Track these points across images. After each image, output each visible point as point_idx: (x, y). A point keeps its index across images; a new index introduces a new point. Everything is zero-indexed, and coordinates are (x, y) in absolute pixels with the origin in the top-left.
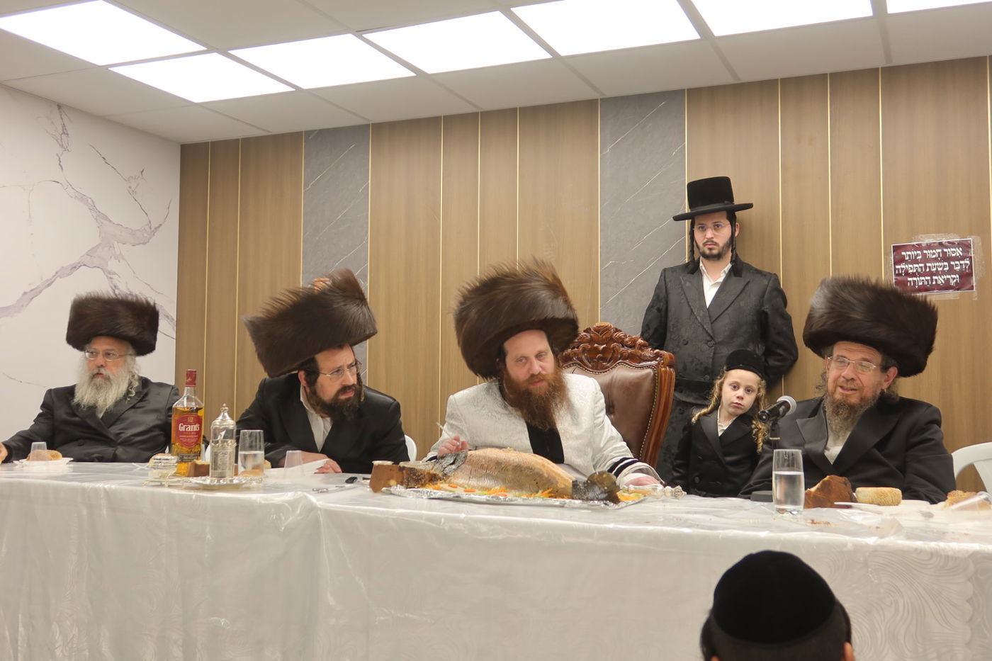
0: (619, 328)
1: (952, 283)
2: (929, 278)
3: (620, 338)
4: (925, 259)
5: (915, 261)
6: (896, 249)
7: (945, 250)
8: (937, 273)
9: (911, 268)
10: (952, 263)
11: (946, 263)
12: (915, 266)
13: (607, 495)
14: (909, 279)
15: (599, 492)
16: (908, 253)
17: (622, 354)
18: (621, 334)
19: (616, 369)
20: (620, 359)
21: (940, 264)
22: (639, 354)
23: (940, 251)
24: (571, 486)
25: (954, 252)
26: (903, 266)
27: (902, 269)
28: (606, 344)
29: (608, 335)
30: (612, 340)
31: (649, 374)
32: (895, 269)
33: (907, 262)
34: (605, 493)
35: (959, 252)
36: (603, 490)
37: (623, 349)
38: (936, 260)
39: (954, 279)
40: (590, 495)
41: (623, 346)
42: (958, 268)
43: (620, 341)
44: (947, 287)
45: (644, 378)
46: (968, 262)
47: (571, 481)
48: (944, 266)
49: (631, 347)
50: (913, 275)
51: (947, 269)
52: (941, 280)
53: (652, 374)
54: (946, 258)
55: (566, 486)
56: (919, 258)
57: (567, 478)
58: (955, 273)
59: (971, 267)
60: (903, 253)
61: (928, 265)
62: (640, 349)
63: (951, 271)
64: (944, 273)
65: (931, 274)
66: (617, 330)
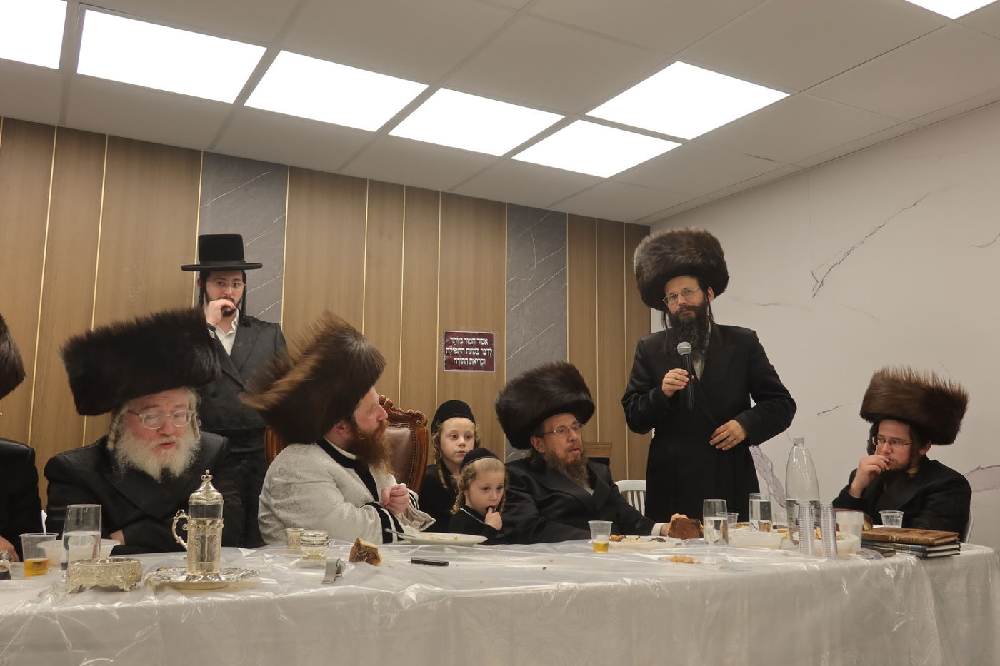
1: (482, 364)
2: (467, 359)
4: (465, 345)
5: (458, 345)
6: (448, 335)
7: (478, 339)
8: (472, 356)
9: (457, 350)
10: (482, 350)
11: (478, 350)
12: (459, 349)
14: (455, 359)
16: (455, 338)
21: (475, 349)
23: (474, 339)
25: (483, 342)
26: (450, 348)
27: (450, 350)
32: (446, 350)
33: (454, 346)
35: (486, 342)
38: (471, 346)
39: (482, 362)
42: (485, 354)
44: (477, 367)
46: (491, 350)
48: (477, 352)
50: (457, 356)
51: (478, 354)
52: (474, 361)
54: (478, 345)
56: (462, 343)
58: (483, 357)
59: (492, 354)
60: (451, 338)
61: (467, 349)
63: (481, 356)
64: (476, 357)
65: (469, 356)
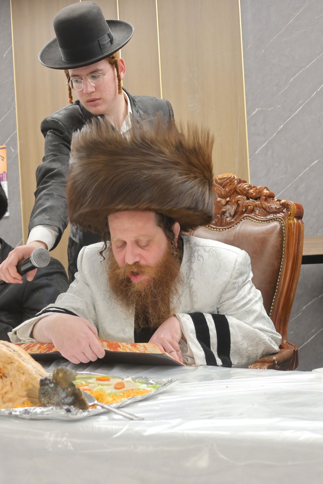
0: (243, 179)
3: (244, 189)
13: (73, 398)
15: (63, 395)
17: (246, 207)
18: (245, 186)
19: (240, 224)
20: (245, 212)
22: (264, 206)
24: (38, 386)
28: (230, 196)
29: (232, 187)
30: (236, 192)
31: (275, 227)
34: (71, 396)
36: (68, 392)
37: (248, 201)
40: (55, 399)
41: (248, 199)
43: (245, 192)
45: (270, 232)
47: (39, 380)
49: (256, 199)
53: (279, 227)
55: (34, 386)
57: (35, 375)
62: (266, 200)
66: (240, 181)
